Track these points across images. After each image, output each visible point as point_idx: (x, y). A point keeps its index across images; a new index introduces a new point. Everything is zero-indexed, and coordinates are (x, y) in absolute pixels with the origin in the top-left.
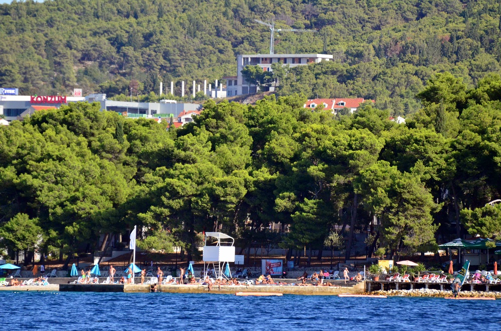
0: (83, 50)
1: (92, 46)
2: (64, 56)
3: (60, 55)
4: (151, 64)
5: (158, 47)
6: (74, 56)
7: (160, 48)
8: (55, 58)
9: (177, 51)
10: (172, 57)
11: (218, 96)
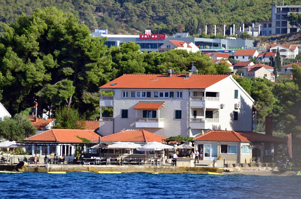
0: (97, 5)
1: (102, 2)
2: (86, 8)
3: (83, 8)
4: (144, 14)
5: (148, 3)
6: (92, 9)
7: (149, 4)
8: (80, 10)
9: (161, 6)
10: (158, 10)
11: (254, 35)
